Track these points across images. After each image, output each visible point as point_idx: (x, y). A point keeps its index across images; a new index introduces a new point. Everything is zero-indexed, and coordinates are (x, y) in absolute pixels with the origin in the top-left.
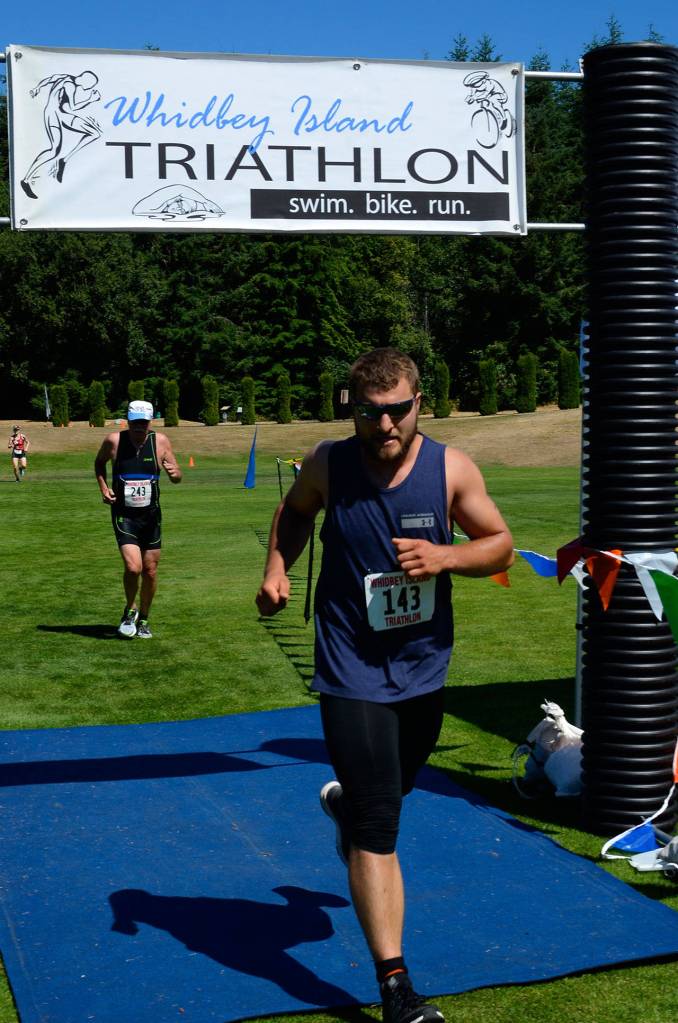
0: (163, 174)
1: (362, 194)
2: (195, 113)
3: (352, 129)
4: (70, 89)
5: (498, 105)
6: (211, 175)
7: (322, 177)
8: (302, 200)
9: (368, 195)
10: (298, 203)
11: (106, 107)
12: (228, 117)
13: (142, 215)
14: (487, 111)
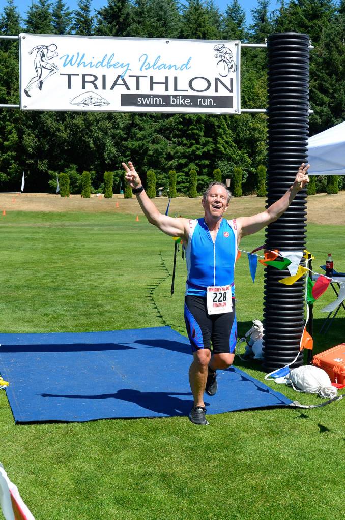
0: (84, 87)
1: (169, 96)
2: (97, 62)
3: (165, 68)
4: (45, 51)
5: (229, 59)
6: (104, 88)
7: (152, 89)
8: (143, 99)
9: (171, 97)
10: (141, 100)
11: (60, 59)
12: (111, 63)
13: (75, 104)
14: (224, 61)
